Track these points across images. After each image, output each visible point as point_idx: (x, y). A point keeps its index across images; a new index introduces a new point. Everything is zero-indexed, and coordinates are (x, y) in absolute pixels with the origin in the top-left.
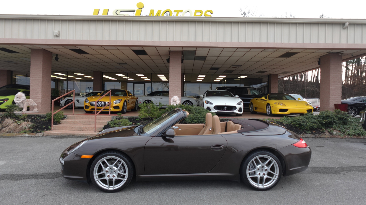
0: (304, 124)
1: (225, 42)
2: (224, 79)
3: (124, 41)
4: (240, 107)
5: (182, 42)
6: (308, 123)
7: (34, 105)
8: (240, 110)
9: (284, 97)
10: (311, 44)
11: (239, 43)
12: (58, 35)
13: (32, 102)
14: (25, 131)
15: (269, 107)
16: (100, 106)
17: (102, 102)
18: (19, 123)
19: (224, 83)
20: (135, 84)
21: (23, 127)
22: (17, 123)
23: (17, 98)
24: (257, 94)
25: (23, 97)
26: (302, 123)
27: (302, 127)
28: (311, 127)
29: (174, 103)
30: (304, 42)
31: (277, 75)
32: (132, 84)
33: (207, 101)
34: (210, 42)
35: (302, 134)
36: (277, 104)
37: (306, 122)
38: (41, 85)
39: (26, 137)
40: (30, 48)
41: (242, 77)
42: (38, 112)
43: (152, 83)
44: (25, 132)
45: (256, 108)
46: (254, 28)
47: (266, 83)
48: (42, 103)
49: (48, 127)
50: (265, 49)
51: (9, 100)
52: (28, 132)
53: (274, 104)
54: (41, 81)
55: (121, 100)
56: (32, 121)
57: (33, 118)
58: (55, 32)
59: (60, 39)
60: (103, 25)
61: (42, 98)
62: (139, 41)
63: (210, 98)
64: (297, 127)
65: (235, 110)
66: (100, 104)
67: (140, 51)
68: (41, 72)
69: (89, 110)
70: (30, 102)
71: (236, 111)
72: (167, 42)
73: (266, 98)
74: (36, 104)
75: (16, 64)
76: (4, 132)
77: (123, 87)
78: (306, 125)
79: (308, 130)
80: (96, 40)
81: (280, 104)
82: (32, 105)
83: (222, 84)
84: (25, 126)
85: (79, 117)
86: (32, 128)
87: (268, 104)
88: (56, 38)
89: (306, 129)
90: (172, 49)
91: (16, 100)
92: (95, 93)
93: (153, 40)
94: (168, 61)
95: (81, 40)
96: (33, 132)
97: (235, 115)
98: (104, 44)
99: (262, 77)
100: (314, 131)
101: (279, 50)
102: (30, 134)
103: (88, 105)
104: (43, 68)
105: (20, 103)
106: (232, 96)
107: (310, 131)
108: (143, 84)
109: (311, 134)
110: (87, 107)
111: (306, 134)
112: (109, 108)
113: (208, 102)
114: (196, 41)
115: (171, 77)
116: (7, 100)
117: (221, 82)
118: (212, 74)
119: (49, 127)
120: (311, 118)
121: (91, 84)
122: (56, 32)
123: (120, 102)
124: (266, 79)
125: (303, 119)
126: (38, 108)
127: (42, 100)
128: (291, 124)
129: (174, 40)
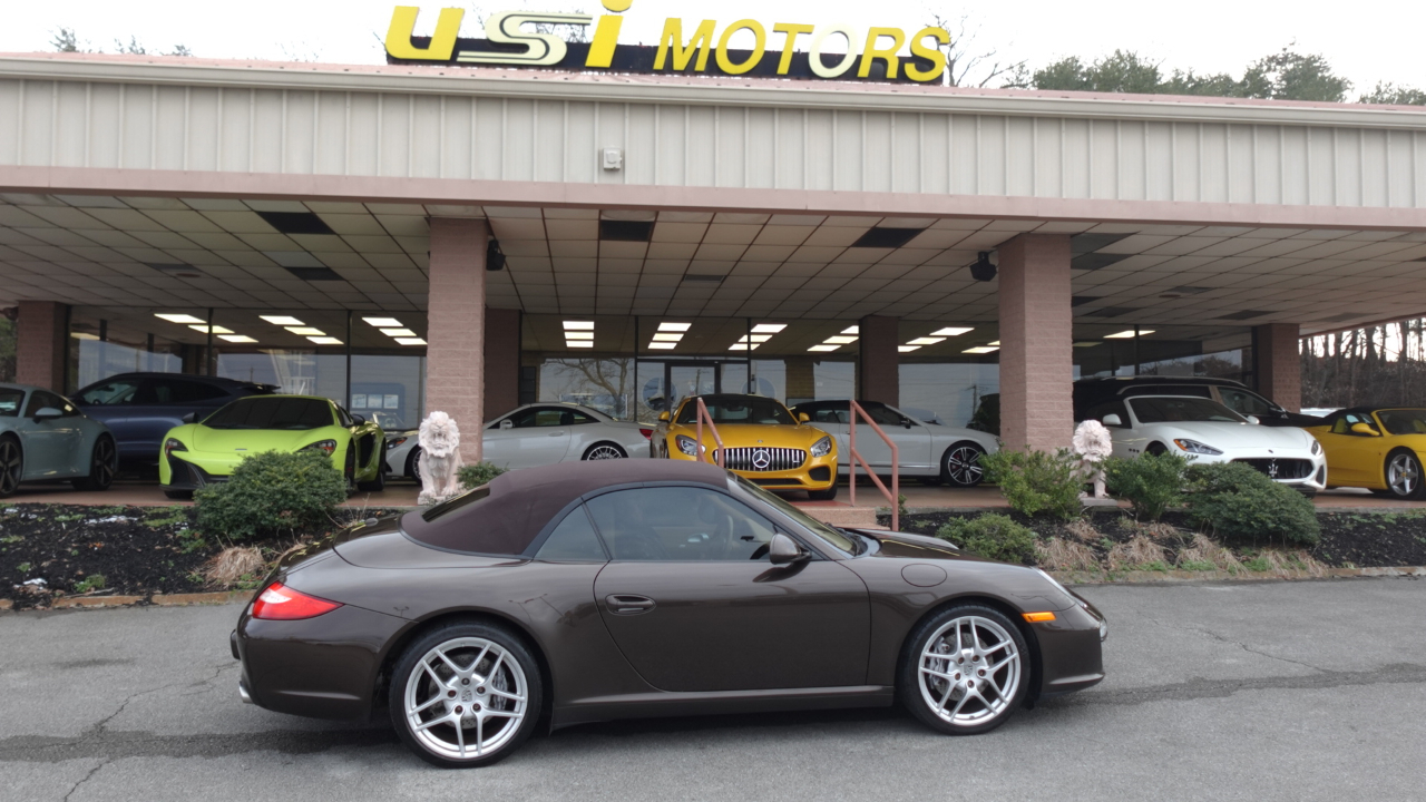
1: (1285, 207)
3: (894, 194)
4: (1319, 463)
5: (1120, 202)
8: (1320, 475)
11: (1338, 208)
12: (618, 166)
15: (1402, 463)
16: (764, 469)
33: (1186, 441)
34: (1230, 205)
46: (1389, 152)
58: (606, 153)
59: (627, 182)
62: (951, 196)
65: (1307, 474)
66: (765, 457)
71: (1310, 481)
72: (1064, 200)
87: (1400, 452)
93: (1008, 195)
95: (717, 189)
98: (810, 208)
113: (1189, 445)
116: (330, 445)
122: (612, 156)
129: (1089, 195)
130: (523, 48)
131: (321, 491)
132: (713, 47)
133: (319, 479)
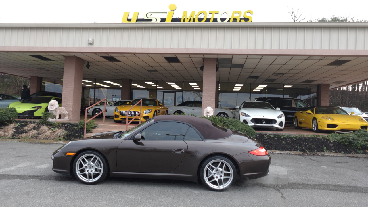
0: (354, 142)
1: (264, 50)
2: (265, 88)
3: (157, 48)
4: (281, 121)
5: (217, 49)
6: (360, 141)
7: (65, 113)
8: (281, 124)
9: (335, 111)
10: (365, 50)
11: (280, 50)
12: (92, 43)
13: (64, 110)
14: (60, 138)
15: (315, 122)
16: (130, 116)
17: (132, 111)
18: (54, 131)
19: (266, 93)
20: (165, 93)
21: (58, 135)
22: (52, 131)
23: (51, 105)
24: (303, 107)
25: (56, 105)
26: (352, 141)
27: (353, 145)
28: (363, 145)
29: (208, 114)
30: (356, 48)
31: (328, 85)
32: (162, 92)
33: (244, 113)
34: (248, 49)
35: (353, 153)
36: (325, 119)
37: (357, 139)
38: (73, 93)
39: (60, 144)
40: (64, 56)
41: (285, 86)
42: (69, 120)
43: (184, 92)
44: (60, 140)
45: (301, 123)
47: (315, 94)
48: (72, 111)
49: (80, 135)
50: (310, 56)
51: (42, 108)
52: (62, 139)
53: (321, 118)
54: (73, 89)
55: (152, 110)
56: (66, 129)
57: (66, 126)
58: (89, 40)
59: (94, 47)
60: (136, 32)
61: (73, 107)
62: (172, 48)
63: (247, 110)
64: (346, 145)
65: (275, 123)
66: (131, 113)
67: (173, 59)
68: (74, 80)
69: (118, 119)
70: (62, 110)
71: (276, 125)
72: (201, 49)
73: (312, 111)
74: (67, 112)
75: (47, 71)
76: (41, 139)
77: (151, 96)
78: (358, 143)
79: (359, 149)
80: (128, 48)
81: (328, 118)
82: (63, 113)
83: (262, 94)
84: (59, 134)
85: (109, 126)
86: (66, 136)
87: (314, 119)
88: (90, 46)
89: (357, 148)
90: (206, 57)
91: (50, 108)
92: (123, 102)
93: (186, 48)
94: (202, 68)
95: (114, 48)
96: (67, 140)
97: (275, 129)
98: (136, 52)
99: (311, 87)
100: (367, 150)
101: (327, 57)
102: (64, 142)
103: (117, 114)
104: (75, 76)
105: (53, 110)
106: (272, 108)
107: (362, 150)
108: (174, 94)
109: (363, 153)
110: (117, 116)
111: (357, 153)
112: (139, 118)
113: (244, 115)
114: (232, 48)
115: (205, 87)
116: (40, 107)
117: (261, 92)
118: (251, 83)
119: (82, 135)
120: (364, 135)
121: (119, 92)
122: (91, 40)
123: (150, 112)
124: (315, 89)
125: (354, 136)
126: (69, 116)
127: (73, 108)
128: (339, 141)
129: (208, 47)
130: (151, 20)
131: (4, 116)
132: (194, 18)
133: (5, 114)
